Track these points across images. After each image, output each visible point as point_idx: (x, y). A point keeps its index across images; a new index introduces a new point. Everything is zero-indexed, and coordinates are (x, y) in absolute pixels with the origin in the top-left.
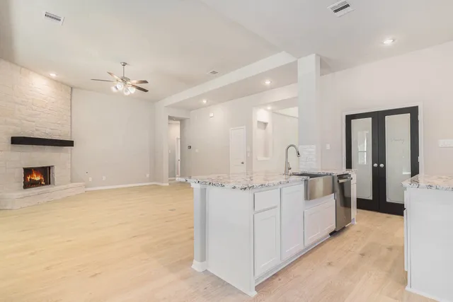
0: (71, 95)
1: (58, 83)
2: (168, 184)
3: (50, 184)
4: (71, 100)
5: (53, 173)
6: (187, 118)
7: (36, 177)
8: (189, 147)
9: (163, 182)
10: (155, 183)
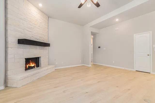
0: (48, 20)
2: (91, 66)
3: (39, 67)
4: (48, 23)
6: (98, 33)
7: (32, 65)
8: (99, 47)
9: (89, 65)
10: (84, 65)
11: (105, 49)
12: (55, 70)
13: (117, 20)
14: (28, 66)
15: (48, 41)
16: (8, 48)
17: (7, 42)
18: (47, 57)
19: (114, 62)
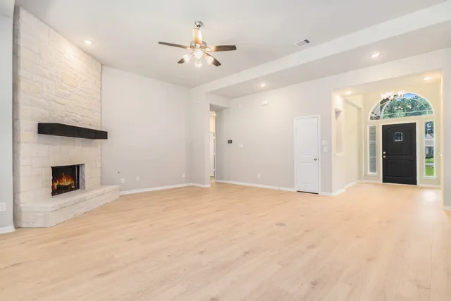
0: (101, 73)
1: (90, 56)
2: (209, 186)
3: (79, 188)
4: (101, 80)
5: (83, 174)
6: (226, 108)
7: (66, 182)
8: (230, 142)
9: (204, 184)
10: (191, 184)
11: (241, 146)
12: (121, 196)
13: (263, 85)
14: (56, 185)
15: (99, 125)
16: (19, 142)
17: (17, 130)
18: (99, 165)
19: (259, 175)
